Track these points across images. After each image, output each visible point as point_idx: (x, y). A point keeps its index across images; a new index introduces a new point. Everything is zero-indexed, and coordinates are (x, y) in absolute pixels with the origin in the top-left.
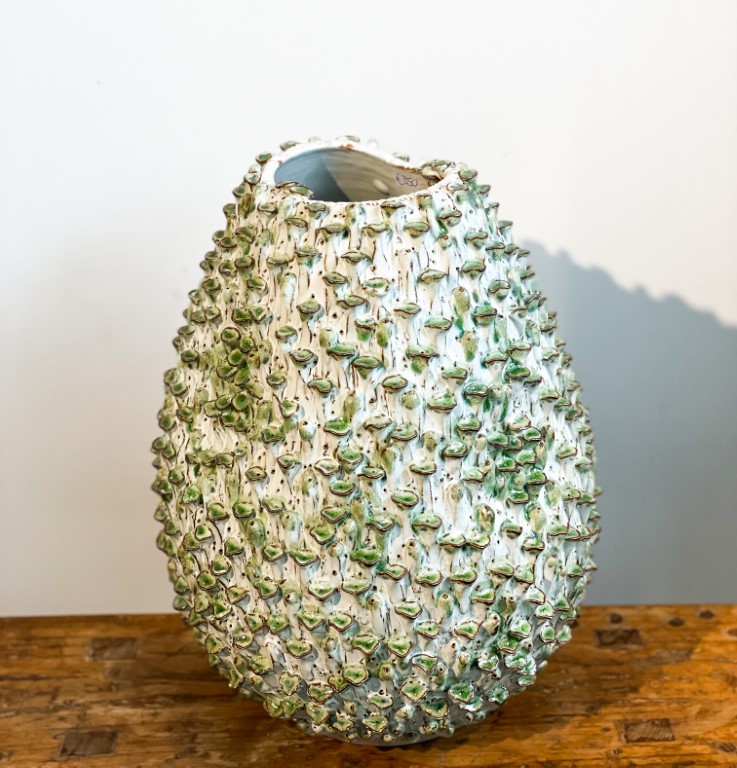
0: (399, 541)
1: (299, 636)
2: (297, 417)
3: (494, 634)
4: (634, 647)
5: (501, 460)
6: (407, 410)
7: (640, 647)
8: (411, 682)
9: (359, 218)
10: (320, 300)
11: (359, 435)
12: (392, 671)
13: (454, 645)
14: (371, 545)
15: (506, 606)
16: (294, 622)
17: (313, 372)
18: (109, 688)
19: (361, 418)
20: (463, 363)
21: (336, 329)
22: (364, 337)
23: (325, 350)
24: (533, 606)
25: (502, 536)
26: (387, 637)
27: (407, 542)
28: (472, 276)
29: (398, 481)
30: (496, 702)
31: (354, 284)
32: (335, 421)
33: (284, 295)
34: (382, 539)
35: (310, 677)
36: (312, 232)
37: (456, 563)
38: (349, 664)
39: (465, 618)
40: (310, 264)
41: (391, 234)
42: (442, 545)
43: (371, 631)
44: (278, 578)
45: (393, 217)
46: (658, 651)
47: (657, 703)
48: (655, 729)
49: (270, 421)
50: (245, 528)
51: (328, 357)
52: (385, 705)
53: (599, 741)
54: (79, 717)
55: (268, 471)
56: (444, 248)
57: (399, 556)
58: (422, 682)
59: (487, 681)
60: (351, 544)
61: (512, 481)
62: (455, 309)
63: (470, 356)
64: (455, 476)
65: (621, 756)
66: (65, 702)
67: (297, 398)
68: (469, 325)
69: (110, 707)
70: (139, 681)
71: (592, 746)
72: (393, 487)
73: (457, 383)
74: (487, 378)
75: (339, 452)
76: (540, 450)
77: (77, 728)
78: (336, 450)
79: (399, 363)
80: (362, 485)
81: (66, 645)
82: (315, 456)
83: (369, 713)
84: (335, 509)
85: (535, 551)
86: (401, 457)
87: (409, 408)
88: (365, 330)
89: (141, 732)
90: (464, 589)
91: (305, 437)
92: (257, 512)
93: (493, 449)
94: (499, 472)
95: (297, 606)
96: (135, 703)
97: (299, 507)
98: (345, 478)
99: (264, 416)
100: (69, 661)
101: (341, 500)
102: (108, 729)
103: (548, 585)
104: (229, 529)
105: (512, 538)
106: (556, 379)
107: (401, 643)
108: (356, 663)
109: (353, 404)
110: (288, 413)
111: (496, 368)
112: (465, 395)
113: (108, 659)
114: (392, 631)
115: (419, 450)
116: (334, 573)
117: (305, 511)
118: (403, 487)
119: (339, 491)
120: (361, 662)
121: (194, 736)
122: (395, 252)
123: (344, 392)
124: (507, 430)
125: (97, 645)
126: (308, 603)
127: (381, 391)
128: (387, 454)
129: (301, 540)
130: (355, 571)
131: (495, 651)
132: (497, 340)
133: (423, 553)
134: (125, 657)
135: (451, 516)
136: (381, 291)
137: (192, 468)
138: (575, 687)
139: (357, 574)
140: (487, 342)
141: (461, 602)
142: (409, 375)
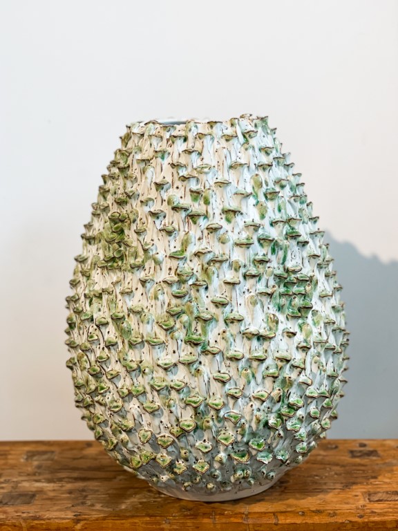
0: (216, 331)
1: (151, 399)
2: (152, 250)
3: (279, 402)
4: (374, 458)
5: (282, 289)
6: (222, 245)
7: (379, 458)
8: (224, 434)
9: (193, 128)
10: (169, 179)
11: (191, 261)
12: (211, 423)
13: (252, 405)
14: (198, 333)
15: (287, 383)
16: (148, 389)
17: (163, 223)
18: (34, 474)
19: (192, 249)
20: (258, 221)
21: (179, 195)
22: (195, 199)
23: (170, 207)
24: (304, 386)
25: (283, 337)
26: (208, 398)
27: (221, 331)
28: (264, 169)
29: (216, 291)
30: (281, 460)
31: (190, 169)
32: (176, 252)
33: (146, 178)
34: (205, 327)
35: (158, 431)
36: (165, 141)
37: (253, 348)
38: (184, 419)
39: (260, 388)
40: (163, 158)
41: (213, 139)
42: (244, 334)
43: (198, 393)
44: (139, 359)
45: (214, 128)
46: (390, 460)
47: (389, 484)
48: (388, 495)
49: (136, 258)
50: (118, 326)
51: (172, 212)
52: (207, 450)
53: (351, 501)
54: (13, 487)
55: (134, 289)
56: (246, 149)
57: (216, 341)
58: (231, 434)
59: (275, 439)
60: (185, 331)
61: (290, 304)
62: (253, 188)
63: (263, 217)
64: (252, 290)
65: (365, 508)
66: (5, 480)
67: (152, 240)
68: (262, 199)
69: (33, 483)
70: (53, 471)
71: (347, 503)
72: (212, 294)
73: (254, 229)
74: (274, 233)
75: (178, 271)
76: (308, 288)
77: (11, 492)
78: (177, 270)
79: (217, 216)
80: (193, 293)
81: (10, 454)
82: (163, 275)
83: (197, 460)
84: (175, 309)
85: (305, 349)
86: (218, 274)
87: (223, 243)
88: (196, 194)
89: (52, 494)
90: (258, 365)
91: (157, 262)
92: (126, 317)
93: (278, 280)
94: (281, 295)
95: (150, 376)
96: (49, 481)
97: (153, 310)
98: (182, 288)
99: (132, 255)
100: (11, 462)
101: (179, 301)
102: (30, 493)
103: (315, 376)
104: (109, 332)
105: (290, 337)
106: (319, 249)
107: (217, 402)
108: (188, 419)
109: (187, 239)
110: (147, 247)
111: (279, 227)
112: (259, 240)
113: (36, 460)
114: (211, 394)
115: (230, 272)
116: (174, 352)
117: (156, 312)
118: (219, 295)
119: (178, 295)
120: (191, 417)
121: (86, 496)
122: (215, 150)
123: (182, 233)
124: (287, 271)
125: (29, 454)
126: (158, 376)
127: (206, 232)
128: (208, 270)
129: (153, 331)
130: (188, 351)
131: (280, 416)
132: (280, 210)
133: (232, 340)
134: (47, 460)
135: (250, 316)
136: (206, 170)
137: (88, 301)
138: (336, 476)
139: (189, 353)
140: (274, 211)
141: (257, 375)
142: (223, 223)
